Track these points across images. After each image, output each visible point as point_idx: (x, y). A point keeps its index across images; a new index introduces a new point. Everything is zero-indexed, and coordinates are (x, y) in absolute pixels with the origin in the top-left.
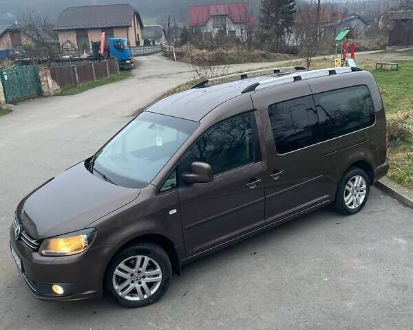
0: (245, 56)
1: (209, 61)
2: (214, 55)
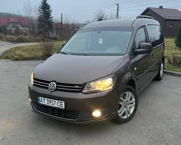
0: (34, 39)
1: (16, 41)
2: (18, 38)
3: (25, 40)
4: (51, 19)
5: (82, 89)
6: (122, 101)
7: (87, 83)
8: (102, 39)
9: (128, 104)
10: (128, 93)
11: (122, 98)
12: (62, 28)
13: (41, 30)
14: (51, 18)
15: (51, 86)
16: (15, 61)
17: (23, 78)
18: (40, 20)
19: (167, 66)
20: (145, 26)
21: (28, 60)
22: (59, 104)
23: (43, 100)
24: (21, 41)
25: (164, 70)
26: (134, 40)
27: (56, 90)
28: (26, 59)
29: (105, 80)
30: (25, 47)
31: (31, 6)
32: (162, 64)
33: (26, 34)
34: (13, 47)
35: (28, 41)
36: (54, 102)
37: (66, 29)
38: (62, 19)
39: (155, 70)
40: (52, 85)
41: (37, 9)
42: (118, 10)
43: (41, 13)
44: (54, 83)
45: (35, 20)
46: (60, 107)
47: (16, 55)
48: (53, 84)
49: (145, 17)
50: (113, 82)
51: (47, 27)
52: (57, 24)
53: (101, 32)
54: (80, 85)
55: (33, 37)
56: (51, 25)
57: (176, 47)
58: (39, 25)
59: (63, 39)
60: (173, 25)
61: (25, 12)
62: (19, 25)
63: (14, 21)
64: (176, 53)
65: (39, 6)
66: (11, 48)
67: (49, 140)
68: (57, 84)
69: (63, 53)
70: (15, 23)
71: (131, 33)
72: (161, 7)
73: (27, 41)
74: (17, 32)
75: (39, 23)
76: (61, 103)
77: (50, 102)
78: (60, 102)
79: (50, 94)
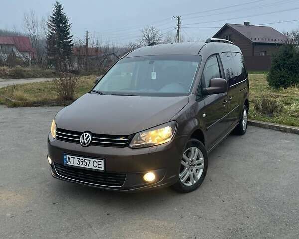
0: (41, 73)
1: (10, 75)
2: (13, 70)
3: (25, 74)
4: (69, 40)
5: (130, 142)
6: (185, 161)
7: (135, 134)
8: (155, 73)
9: (194, 165)
10: (193, 148)
11: (184, 156)
12: (87, 55)
13: (52, 58)
14: (69, 38)
15: (83, 139)
16: (12, 108)
17: (29, 133)
18: (51, 40)
19: (254, 114)
20: (218, 54)
21: (33, 106)
22: (96, 164)
23: (71, 160)
24: (19, 75)
25: (248, 120)
26: (203, 73)
27: (91, 144)
28: (31, 105)
29: (161, 130)
30: (26, 85)
31: (35, 18)
32: (245, 111)
33: (26, 64)
34: (6, 86)
35: (31, 75)
36: (88, 162)
37: (94, 57)
38: (87, 40)
39: (234, 120)
40: (85, 138)
41: (46, 24)
42: (179, 27)
43: (53, 29)
44: (88, 134)
45: (42, 41)
46: (97, 168)
47: (14, 99)
48: (87, 136)
49: (219, 41)
50: (173, 133)
51: (63, 53)
52: (79, 49)
53: (154, 62)
54: (125, 137)
55: (39, 69)
56: (70, 50)
57: (268, 86)
58: (49, 50)
59: (90, 73)
60: (266, 52)
61: (25, 28)
62: (14, 50)
63: (6, 43)
64: (268, 96)
65: (50, 18)
66: (4, 86)
67: (81, 216)
68: (93, 135)
69: (99, 93)
70: (9, 45)
71: (197, 64)
72: (247, 24)
73: (29, 76)
74: (12, 61)
75: (49, 47)
76: (99, 163)
77: (83, 162)
78: (97, 160)
79: (82, 151)
